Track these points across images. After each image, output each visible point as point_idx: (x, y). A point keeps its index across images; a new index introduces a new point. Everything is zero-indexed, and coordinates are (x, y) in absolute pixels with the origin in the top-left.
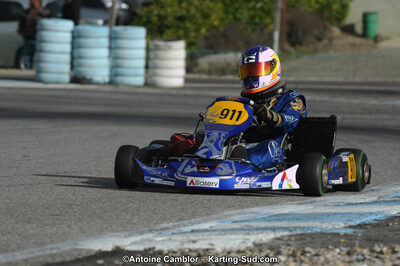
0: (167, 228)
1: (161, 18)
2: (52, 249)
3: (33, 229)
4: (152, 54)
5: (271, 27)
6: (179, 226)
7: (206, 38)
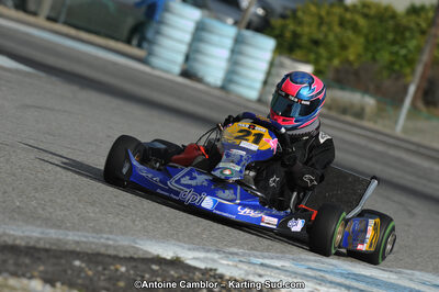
0: (236, 254)
1: (296, 35)
2: (108, 239)
3: (94, 212)
4: (274, 71)
5: (409, 79)
6: (249, 255)
7: (337, 71)
